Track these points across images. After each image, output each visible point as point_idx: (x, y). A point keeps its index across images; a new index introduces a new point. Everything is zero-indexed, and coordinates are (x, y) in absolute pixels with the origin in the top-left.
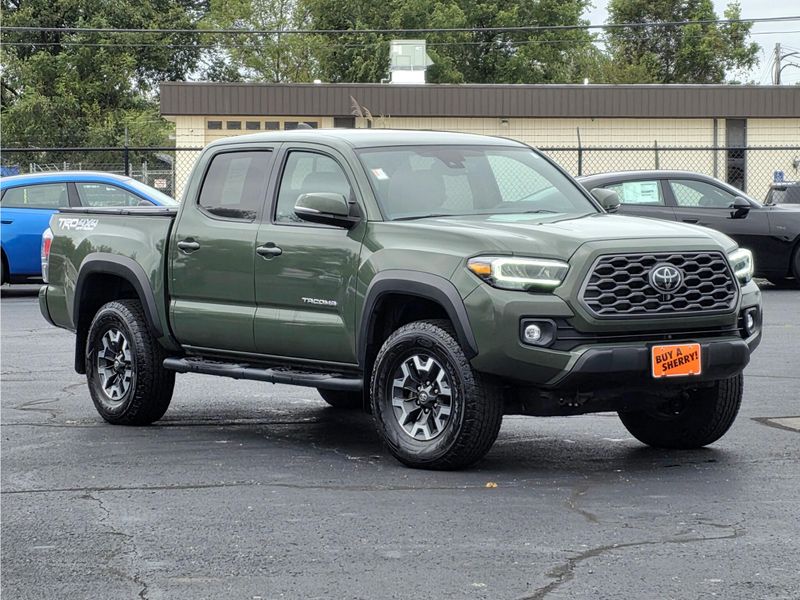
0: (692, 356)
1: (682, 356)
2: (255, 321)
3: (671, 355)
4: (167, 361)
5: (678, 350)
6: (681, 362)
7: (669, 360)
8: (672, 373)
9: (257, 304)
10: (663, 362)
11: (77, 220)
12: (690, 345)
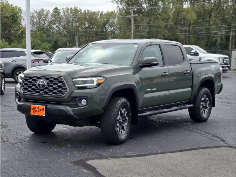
0: (42, 110)
1: (39, 109)
3: (36, 108)
5: (38, 107)
6: (38, 111)
7: (35, 110)
8: (36, 114)
10: (33, 110)
12: (42, 106)
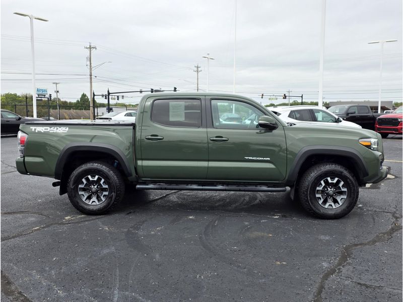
2: (208, 168)
4: (138, 186)
9: (208, 161)
11: (49, 128)
